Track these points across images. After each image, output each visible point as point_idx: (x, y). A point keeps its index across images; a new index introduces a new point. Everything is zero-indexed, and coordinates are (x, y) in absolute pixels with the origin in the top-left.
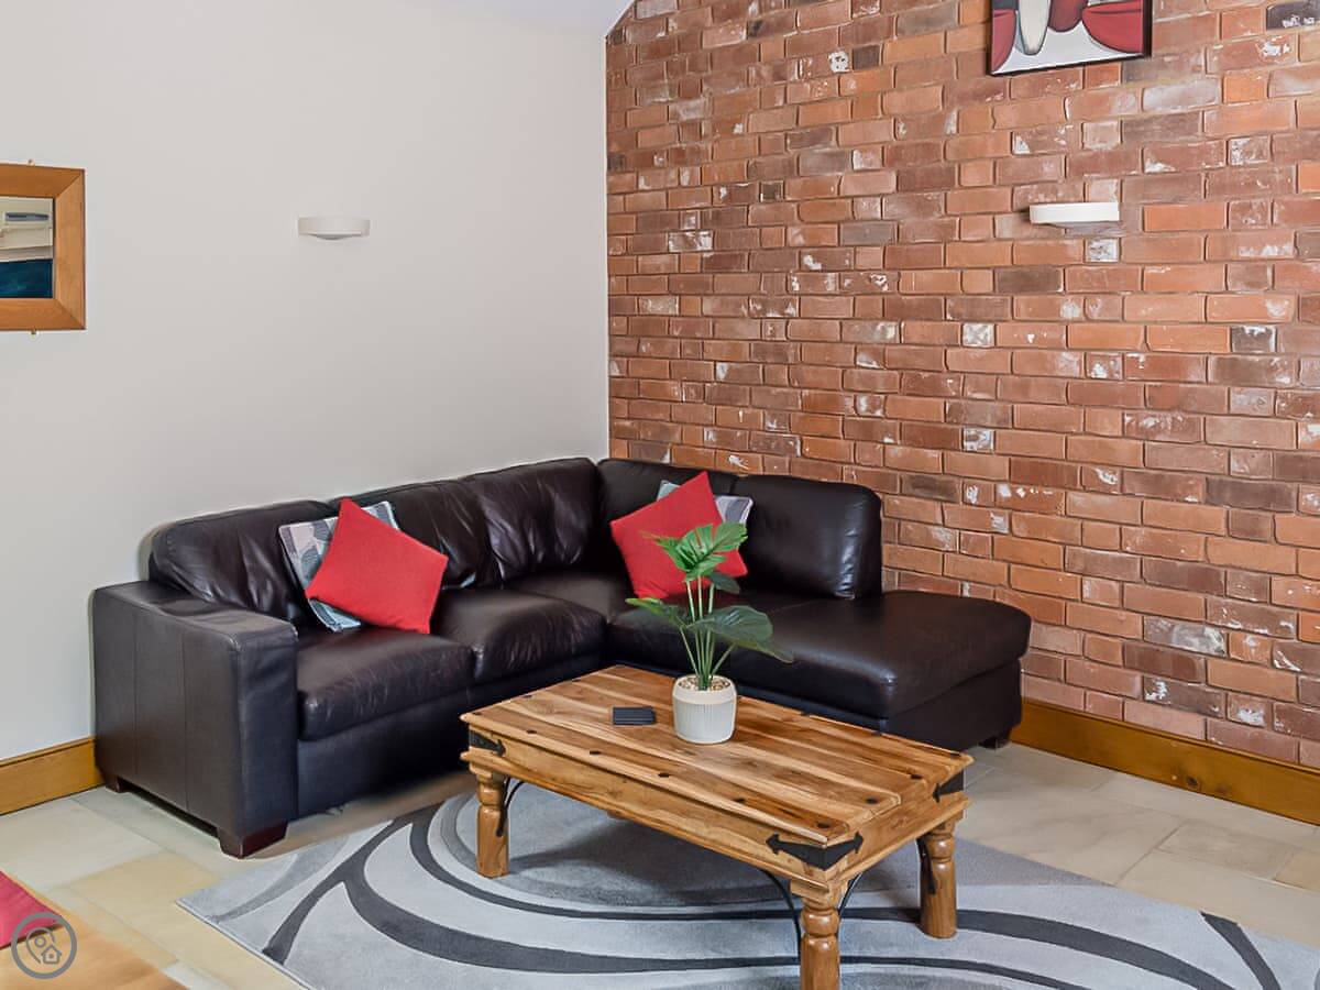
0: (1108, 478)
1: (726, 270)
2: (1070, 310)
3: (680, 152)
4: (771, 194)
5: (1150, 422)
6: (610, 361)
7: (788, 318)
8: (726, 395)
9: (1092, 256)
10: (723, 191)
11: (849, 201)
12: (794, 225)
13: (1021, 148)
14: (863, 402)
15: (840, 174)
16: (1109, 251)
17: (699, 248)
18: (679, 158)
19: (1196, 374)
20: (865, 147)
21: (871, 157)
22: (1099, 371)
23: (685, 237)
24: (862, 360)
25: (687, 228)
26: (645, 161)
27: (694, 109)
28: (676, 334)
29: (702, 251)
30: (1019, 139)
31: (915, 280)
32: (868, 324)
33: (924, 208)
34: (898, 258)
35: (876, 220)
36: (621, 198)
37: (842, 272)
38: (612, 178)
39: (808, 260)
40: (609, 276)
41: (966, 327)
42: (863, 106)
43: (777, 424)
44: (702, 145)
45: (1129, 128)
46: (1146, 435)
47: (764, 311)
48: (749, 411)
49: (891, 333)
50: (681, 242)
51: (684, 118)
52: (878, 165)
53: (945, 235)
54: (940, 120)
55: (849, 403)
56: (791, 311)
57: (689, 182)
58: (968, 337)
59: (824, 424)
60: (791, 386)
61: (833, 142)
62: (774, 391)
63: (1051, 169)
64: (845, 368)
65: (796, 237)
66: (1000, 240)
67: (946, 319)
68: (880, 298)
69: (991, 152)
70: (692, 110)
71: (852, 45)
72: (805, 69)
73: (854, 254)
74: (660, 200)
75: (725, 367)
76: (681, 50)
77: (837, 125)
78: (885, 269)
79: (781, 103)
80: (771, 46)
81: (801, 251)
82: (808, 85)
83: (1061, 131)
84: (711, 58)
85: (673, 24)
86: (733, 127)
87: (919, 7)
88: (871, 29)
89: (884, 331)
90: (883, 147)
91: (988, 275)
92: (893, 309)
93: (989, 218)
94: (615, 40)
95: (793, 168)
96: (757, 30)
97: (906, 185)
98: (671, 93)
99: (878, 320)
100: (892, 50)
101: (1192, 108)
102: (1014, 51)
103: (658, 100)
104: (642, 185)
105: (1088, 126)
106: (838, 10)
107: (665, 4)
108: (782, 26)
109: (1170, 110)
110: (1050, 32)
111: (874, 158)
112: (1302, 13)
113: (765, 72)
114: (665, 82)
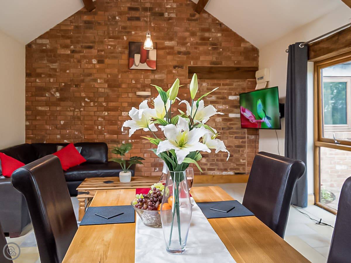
1: (64, 101)
3: (50, 74)
4: (77, 86)
6: (26, 121)
7: (81, 111)
8: (64, 127)
10: (63, 84)
11: (96, 89)
12: (82, 92)
13: (134, 82)
14: (100, 127)
15: (94, 83)
17: (56, 96)
18: (50, 76)
20: (100, 79)
21: (102, 80)
23: (52, 94)
24: (100, 119)
25: (52, 91)
26: (39, 75)
28: (48, 114)
30: (133, 80)
31: (112, 104)
32: (101, 112)
33: (114, 91)
34: (108, 99)
35: (103, 92)
36: (30, 83)
37: (94, 102)
38: (27, 79)
39: (86, 100)
40: (26, 101)
41: (122, 112)
42: (100, 71)
43: (78, 133)
44: (57, 74)
45: (152, 81)
47: (75, 109)
48: (70, 131)
49: (106, 114)
50: (50, 94)
51: (52, 67)
52: (103, 82)
53: (118, 96)
54: (117, 76)
55: (96, 127)
56: (82, 109)
57: (53, 81)
58: (123, 114)
59: (90, 132)
60: (81, 125)
61: (93, 77)
62: (77, 126)
63: (139, 86)
64: (95, 121)
65: (83, 95)
66: (129, 97)
67: (118, 111)
68: (103, 107)
69: (128, 82)
70: (54, 66)
71: (98, 59)
72: (86, 62)
73: (98, 99)
74: (43, 85)
75: (63, 121)
76: (50, 52)
77: (94, 74)
78: (105, 102)
79: (79, 67)
80: (77, 56)
81: (84, 98)
82: (87, 65)
83: (141, 80)
84: (60, 55)
85: (48, 46)
86: (66, 71)
87: (113, 55)
88: (102, 56)
89: (105, 113)
90: (105, 79)
91: (127, 103)
92: (107, 109)
93: (127, 94)
94: (29, 47)
95: (83, 81)
96: (73, 52)
97: (110, 86)
98: (48, 61)
99: (103, 111)
100: (107, 61)
101: (163, 78)
102: (133, 65)
103: (43, 62)
104: (37, 80)
105: (145, 80)
106: (94, 52)
107: (46, 41)
108: (80, 52)
109: (159, 79)
110: (140, 63)
111: (102, 81)
112: (179, 67)
113: (75, 60)
114: (45, 58)
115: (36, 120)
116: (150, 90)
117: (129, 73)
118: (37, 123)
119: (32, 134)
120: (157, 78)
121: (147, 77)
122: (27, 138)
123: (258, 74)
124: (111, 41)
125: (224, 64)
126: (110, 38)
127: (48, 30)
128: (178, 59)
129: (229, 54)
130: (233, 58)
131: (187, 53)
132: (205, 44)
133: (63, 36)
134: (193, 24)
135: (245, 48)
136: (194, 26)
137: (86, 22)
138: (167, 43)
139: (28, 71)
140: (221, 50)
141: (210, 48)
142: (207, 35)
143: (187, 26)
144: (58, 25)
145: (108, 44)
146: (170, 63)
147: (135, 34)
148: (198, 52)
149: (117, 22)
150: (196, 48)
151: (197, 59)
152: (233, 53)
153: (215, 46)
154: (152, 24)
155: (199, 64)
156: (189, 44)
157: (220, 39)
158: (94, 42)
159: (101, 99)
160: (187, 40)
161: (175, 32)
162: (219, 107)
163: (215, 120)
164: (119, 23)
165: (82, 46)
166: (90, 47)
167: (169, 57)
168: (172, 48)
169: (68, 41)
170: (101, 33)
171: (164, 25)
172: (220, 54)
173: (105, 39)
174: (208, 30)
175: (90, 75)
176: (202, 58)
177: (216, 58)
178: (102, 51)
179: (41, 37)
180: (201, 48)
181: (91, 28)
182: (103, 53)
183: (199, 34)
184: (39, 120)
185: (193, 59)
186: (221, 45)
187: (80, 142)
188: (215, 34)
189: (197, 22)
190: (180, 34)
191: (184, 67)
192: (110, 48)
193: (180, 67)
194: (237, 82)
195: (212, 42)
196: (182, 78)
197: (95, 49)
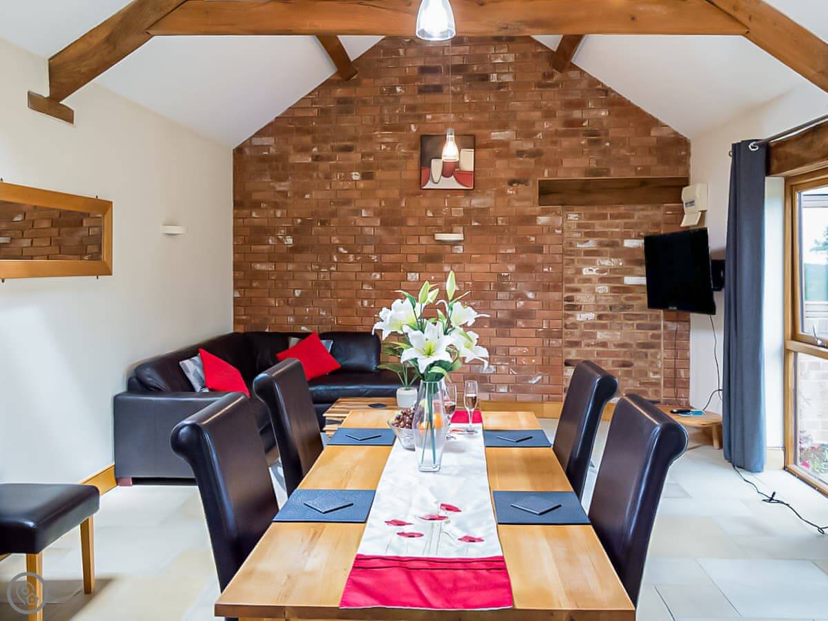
1: (300, 252)
2: (447, 268)
3: (276, 203)
4: (323, 223)
5: (473, 304)
6: (234, 291)
7: (331, 272)
8: (301, 302)
9: (455, 251)
10: (299, 221)
11: (360, 228)
12: (334, 236)
13: (430, 214)
14: (366, 303)
15: (355, 217)
16: (460, 249)
17: (286, 243)
18: (276, 206)
19: (486, 288)
20: (367, 209)
21: (369, 213)
23: (279, 238)
24: (365, 287)
25: (279, 234)
26: (256, 205)
27: (284, 186)
28: (273, 278)
29: (287, 244)
30: (428, 211)
31: (387, 258)
32: (369, 274)
33: (392, 233)
34: (381, 249)
35: (371, 235)
36: (241, 220)
37: (356, 254)
38: (235, 211)
39: (341, 250)
40: (234, 253)
41: (408, 274)
42: (365, 193)
43: (326, 313)
44: (289, 201)
45: (467, 211)
47: (320, 268)
48: (312, 309)
49: (378, 276)
50: (276, 240)
51: (279, 189)
52: (372, 215)
53: (401, 243)
54: (398, 202)
55: (360, 303)
56: (333, 268)
57: (281, 216)
58: (409, 278)
59: (349, 311)
60: (331, 297)
61: (353, 206)
62: (324, 300)
63: (440, 222)
64: (357, 290)
65: (335, 240)
66: (422, 245)
67: (401, 272)
68: (373, 264)
69: (418, 215)
70: (282, 186)
71: (362, 170)
72: (340, 177)
73: (362, 248)
74: (264, 222)
75: (300, 291)
76: (276, 161)
77: (355, 200)
78: (375, 254)
79: (328, 188)
80: (324, 166)
81: (337, 246)
82: (341, 183)
83: (444, 210)
84: (293, 166)
85: (272, 150)
86: (304, 195)
87: (390, 161)
88: (370, 165)
89: (375, 276)
90: (375, 208)
91: (417, 256)
92: (380, 268)
93: (417, 237)
94: (239, 151)
95: (334, 214)
96: (317, 158)
97: (384, 224)
98: (271, 178)
99: (372, 272)
100: (379, 174)
101: (487, 206)
102: (429, 182)
103: (264, 180)
104: (254, 215)
105: (453, 209)
106: (356, 157)
107: (268, 141)
108: (329, 159)
109: (480, 206)
110: (442, 177)
112: (518, 182)
113: (321, 175)
114: (268, 172)
115: (251, 287)
116: (461, 229)
117: (421, 196)
118: (253, 294)
119: (245, 315)
120: (477, 206)
121: (457, 205)
122: (236, 322)
123: (686, 194)
124: (387, 136)
125: (615, 174)
126: (385, 129)
127: (271, 119)
128: (518, 167)
129: (623, 152)
130: (634, 161)
131: (535, 154)
132: (574, 134)
133: (299, 130)
134: (549, 93)
135: (659, 139)
136: (551, 98)
137: (342, 101)
138: (496, 135)
139: (238, 198)
140: (608, 144)
141: (583, 142)
142: (577, 114)
143: (536, 99)
144: (290, 108)
145: (380, 140)
146: (503, 176)
147: (433, 119)
148: (559, 150)
149: (397, 97)
150: (554, 143)
151: (557, 164)
152: (633, 150)
153: (595, 137)
154: (466, 98)
155: (561, 175)
156: (540, 135)
157: (605, 123)
158: (355, 139)
159: (369, 249)
160: (537, 128)
161: (512, 111)
162: (603, 263)
163: (595, 289)
164: (402, 100)
165: (332, 147)
166: (348, 149)
167: (500, 163)
168: (505, 144)
169: (307, 139)
170: (367, 120)
171: (490, 98)
172: (605, 152)
173: (374, 131)
174: (581, 105)
175: (348, 202)
176: (567, 163)
177: (597, 163)
178: (370, 155)
179: (259, 134)
180: (566, 143)
181: (348, 112)
182: (371, 159)
183: (559, 113)
184: (257, 288)
185: (548, 165)
186: (607, 134)
187: (330, 331)
188: (595, 112)
189: (556, 89)
190: (522, 116)
191: (531, 183)
192: (385, 149)
193: (522, 183)
194: (643, 210)
195: (589, 128)
196: (526, 203)
197: (357, 152)
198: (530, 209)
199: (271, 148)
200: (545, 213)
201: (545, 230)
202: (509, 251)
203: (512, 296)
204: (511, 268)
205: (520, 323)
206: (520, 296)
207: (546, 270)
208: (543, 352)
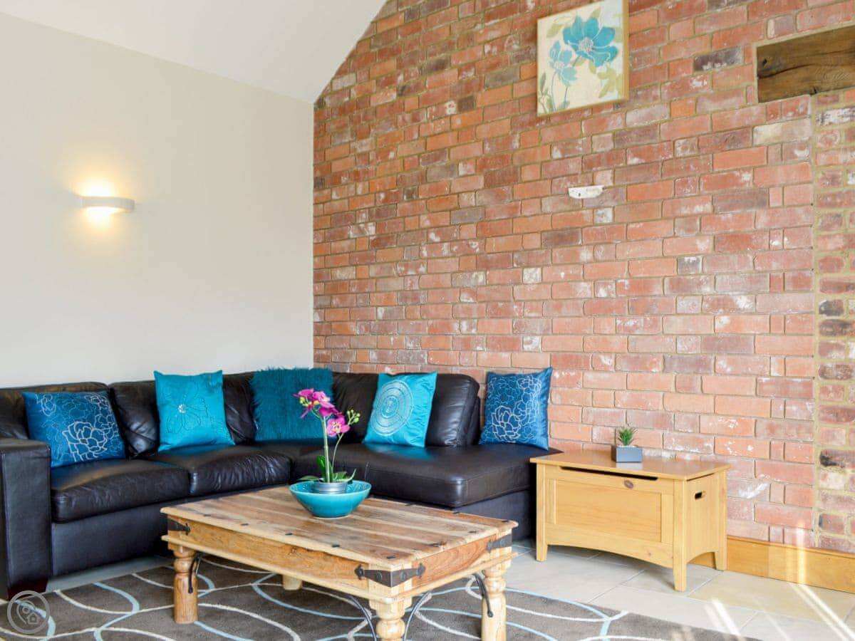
0: (607, 361)
1: (383, 247)
2: (585, 255)
3: (357, 173)
4: (410, 195)
5: (631, 323)
6: (315, 312)
7: (420, 275)
8: (384, 327)
9: (598, 220)
10: (382, 196)
11: (456, 196)
12: (424, 214)
13: (557, 154)
14: (464, 326)
15: (451, 179)
16: (607, 216)
17: (368, 234)
18: (357, 176)
19: (657, 290)
20: (465, 161)
21: (469, 167)
22: (602, 293)
23: (359, 228)
24: (464, 298)
25: (360, 221)
26: (336, 181)
27: (366, 145)
28: (354, 290)
29: (369, 236)
30: (555, 148)
31: (495, 244)
32: (468, 275)
33: (500, 197)
34: (485, 229)
35: (472, 207)
36: (322, 205)
37: (452, 241)
38: (317, 193)
39: (432, 236)
40: (314, 257)
42: (465, 134)
43: (414, 344)
44: (370, 168)
45: (619, 137)
46: (629, 331)
47: (406, 271)
48: (396, 337)
49: (481, 278)
50: (357, 231)
51: (359, 151)
52: (473, 172)
53: (513, 213)
54: (508, 140)
56: (422, 269)
57: (362, 192)
58: (526, 278)
60: (422, 319)
61: (447, 159)
62: (411, 323)
63: (573, 166)
64: (453, 304)
65: (425, 221)
66: (545, 214)
67: (514, 268)
68: (474, 257)
69: (539, 159)
70: (365, 146)
71: (458, 97)
72: (432, 114)
73: (460, 230)
74: (346, 205)
75: (383, 309)
76: (358, 108)
77: (450, 148)
78: (478, 238)
79: (417, 136)
80: (411, 101)
81: (428, 229)
82: (432, 125)
83: (580, 142)
84: (375, 111)
85: (354, 92)
86: (388, 154)
87: (496, 71)
88: (468, 86)
89: (477, 278)
90: (477, 158)
91: (537, 237)
92: (484, 265)
93: (538, 200)
94: (320, 103)
95: (424, 178)
96: (403, 92)
97: (490, 183)
99: (473, 271)
100: (482, 98)
101: (654, 121)
103: (343, 141)
104: (334, 196)
105: (595, 138)
106: (450, 75)
107: (349, 80)
108: (418, 87)
109: (642, 124)
111: (471, 167)
113: (407, 117)
114: (349, 128)
116: (608, 174)
117: (543, 123)
118: (332, 317)
121: (601, 127)
124: (491, 27)
126: (489, 17)
128: (713, 28)
133: (381, 53)
139: (318, 174)
144: (372, 23)
145: (482, 38)
155: (804, 27)
158: (449, 45)
159: (469, 231)
165: (420, 68)
166: (440, 66)
167: (676, 29)
169: (392, 64)
170: (464, 9)
173: (475, 25)
175: (440, 154)
178: (468, 67)
179: (341, 72)
181: (441, 4)
182: (471, 74)
184: (338, 307)
185: (775, 8)
191: (739, 56)
192: (490, 52)
196: (732, 102)
197: (452, 68)
198: (738, 113)
199: (352, 90)
200: (771, 116)
201: (773, 152)
202: (699, 209)
203: (706, 306)
204: (704, 245)
205: (722, 363)
206: (722, 304)
207: (776, 243)
208: (772, 429)
